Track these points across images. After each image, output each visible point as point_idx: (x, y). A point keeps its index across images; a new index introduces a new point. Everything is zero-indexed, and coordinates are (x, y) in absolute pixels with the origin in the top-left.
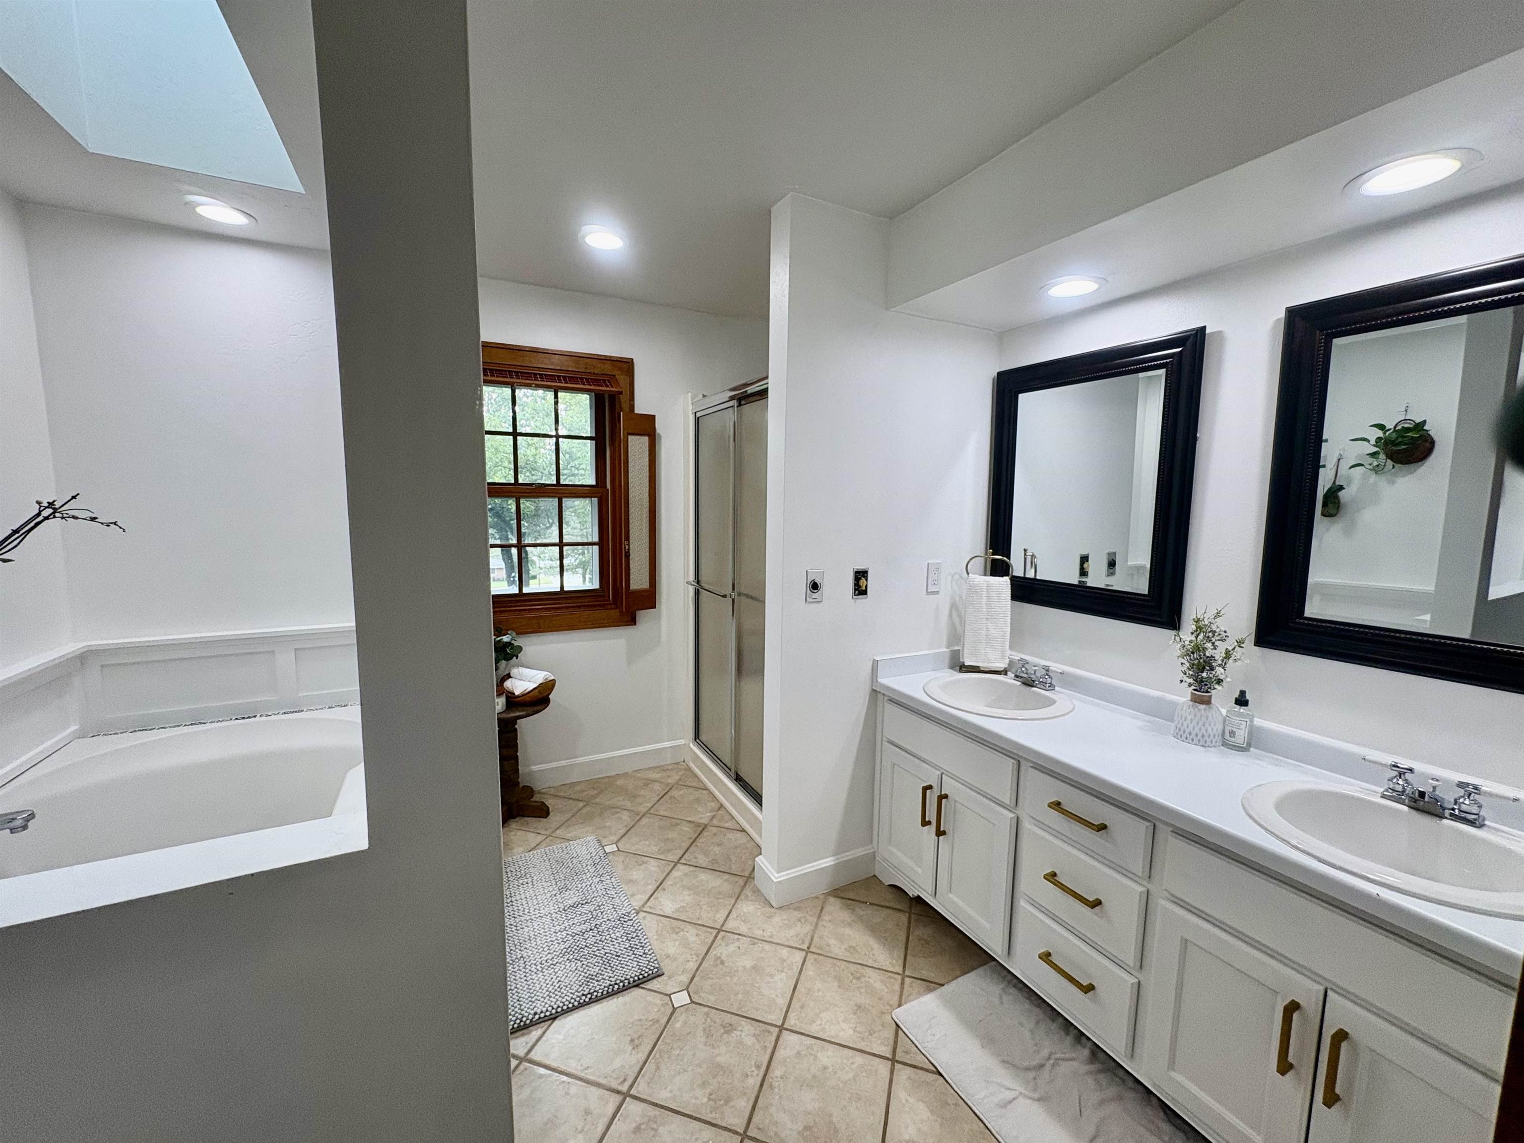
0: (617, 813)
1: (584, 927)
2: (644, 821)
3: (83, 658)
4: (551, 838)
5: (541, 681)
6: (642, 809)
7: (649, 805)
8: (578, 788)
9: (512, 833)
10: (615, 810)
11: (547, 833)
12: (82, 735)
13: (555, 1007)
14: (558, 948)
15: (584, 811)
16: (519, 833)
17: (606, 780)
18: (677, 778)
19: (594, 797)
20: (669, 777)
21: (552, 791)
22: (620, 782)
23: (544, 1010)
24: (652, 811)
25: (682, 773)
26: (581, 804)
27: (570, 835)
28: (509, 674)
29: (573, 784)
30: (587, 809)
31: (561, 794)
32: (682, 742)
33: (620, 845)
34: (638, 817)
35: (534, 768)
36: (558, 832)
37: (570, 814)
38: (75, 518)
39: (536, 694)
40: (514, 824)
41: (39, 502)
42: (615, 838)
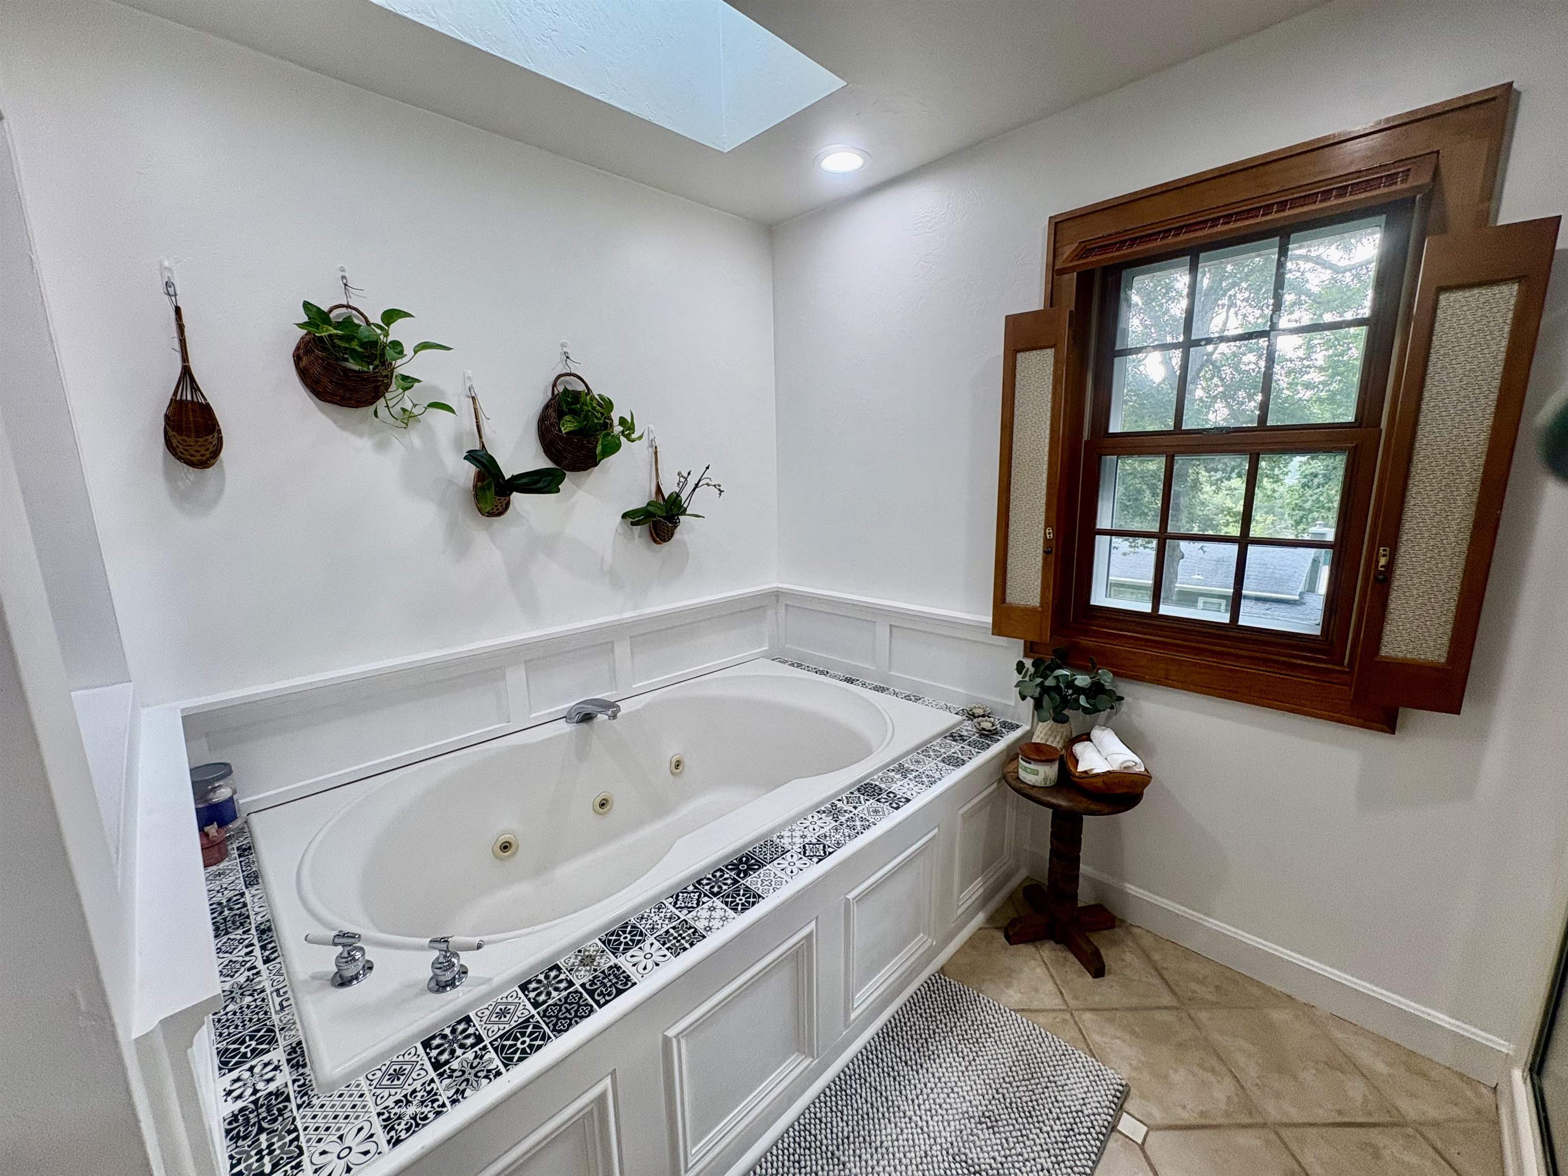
0: (1213, 1071)
2: (1247, 1140)
4: (1068, 1016)
6: (1273, 1110)
7: (1296, 1115)
8: (1193, 966)
9: (1033, 963)
10: (1214, 1062)
11: (1073, 1003)
12: (765, 655)
15: (1159, 1016)
16: (1040, 971)
17: (1257, 992)
18: (1433, 1113)
20: (1412, 1095)
21: (1147, 941)
22: (1279, 1016)
24: (1286, 1133)
25: (1456, 1112)
26: (1167, 999)
27: (1097, 1038)
29: (1189, 954)
30: (1167, 1017)
31: (1156, 957)
33: (1153, 1138)
34: (1247, 1120)
35: (1132, 889)
36: (1087, 1016)
37: (1135, 1001)
38: (708, 485)
39: (1101, 784)
40: (1048, 951)
41: (679, 474)
42: (1158, 1116)
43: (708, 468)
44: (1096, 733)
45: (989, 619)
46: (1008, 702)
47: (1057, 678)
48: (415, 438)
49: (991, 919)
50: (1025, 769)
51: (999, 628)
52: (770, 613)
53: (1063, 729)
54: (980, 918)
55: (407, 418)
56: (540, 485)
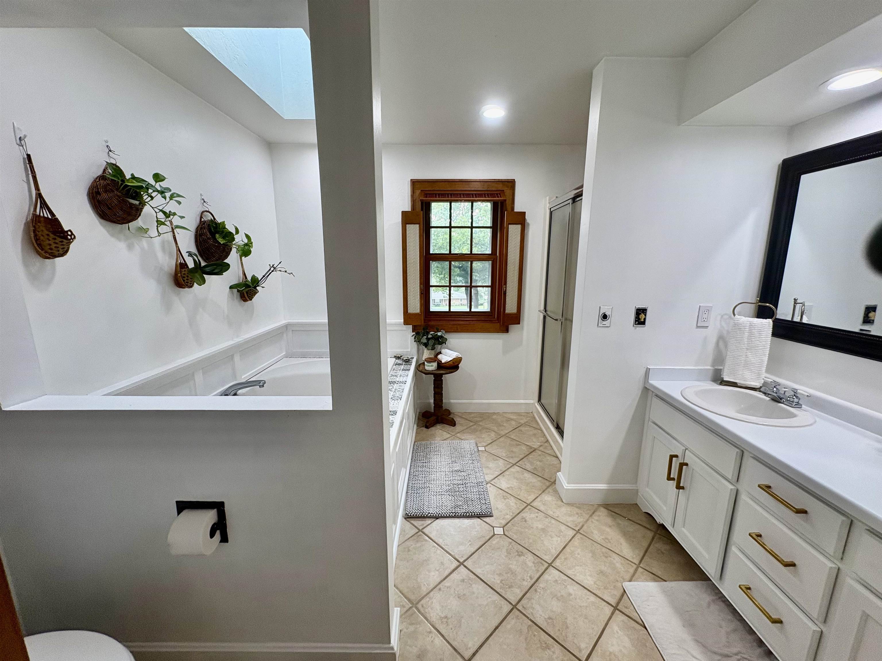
0: (489, 432)
1: (459, 482)
2: (501, 439)
3: (287, 327)
4: (454, 436)
5: (454, 357)
6: (503, 433)
7: (507, 432)
8: (473, 415)
9: (437, 430)
10: (488, 430)
11: (453, 434)
12: (286, 356)
13: (438, 513)
14: (445, 488)
15: (472, 427)
16: (440, 431)
17: (487, 414)
18: (526, 421)
19: (481, 421)
20: (522, 419)
21: (460, 414)
22: (494, 417)
23: (433, 513)
24: (507, 435)
25: (529, 418)
26: (472, 424)
27: (463, 437)
28: (441, 352)
29: (470, 413)
30: (475, 426)
31: (464, 416)
32: (532, 402)
33: (486, 448)
34: (500, 436)
35: (452, 401)
36: (458, 435)
37: (465, 427)
38: (280, 271)
39: (452, 363)
40: (439, 426)
41: (270, 265)
42: (485, 444)
43: (280, 263)
44: (443, 351)
45: (403, 321)
46: (408, 350)
47: (431, 334)
48: (144, 243)
49: (418, 426)
50: (429, 366)
51: (406, 323)
52: (285, 335)
53: (433, 352)
54: (415, 426)
55: (142, 231)
56: (216, 271)
